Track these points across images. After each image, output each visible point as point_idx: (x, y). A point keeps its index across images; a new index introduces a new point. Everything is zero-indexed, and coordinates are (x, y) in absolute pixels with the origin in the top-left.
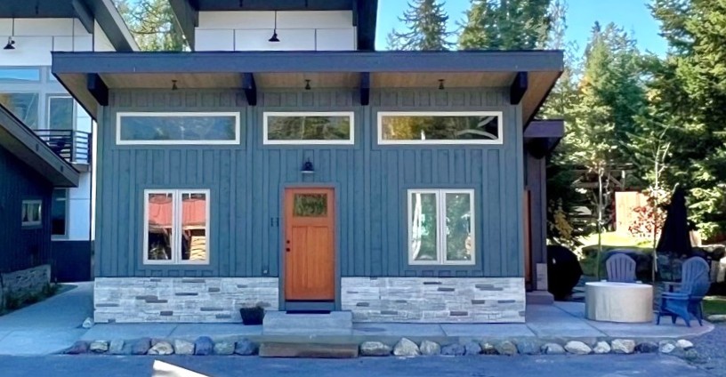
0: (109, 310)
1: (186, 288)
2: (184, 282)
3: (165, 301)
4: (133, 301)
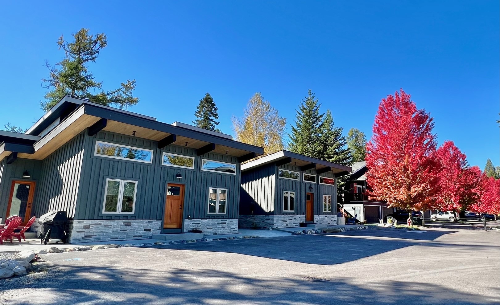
0: (277, 224)
1: (291, 218)
2: (290, 216)
3: (287, 222)
4: (281, 222)
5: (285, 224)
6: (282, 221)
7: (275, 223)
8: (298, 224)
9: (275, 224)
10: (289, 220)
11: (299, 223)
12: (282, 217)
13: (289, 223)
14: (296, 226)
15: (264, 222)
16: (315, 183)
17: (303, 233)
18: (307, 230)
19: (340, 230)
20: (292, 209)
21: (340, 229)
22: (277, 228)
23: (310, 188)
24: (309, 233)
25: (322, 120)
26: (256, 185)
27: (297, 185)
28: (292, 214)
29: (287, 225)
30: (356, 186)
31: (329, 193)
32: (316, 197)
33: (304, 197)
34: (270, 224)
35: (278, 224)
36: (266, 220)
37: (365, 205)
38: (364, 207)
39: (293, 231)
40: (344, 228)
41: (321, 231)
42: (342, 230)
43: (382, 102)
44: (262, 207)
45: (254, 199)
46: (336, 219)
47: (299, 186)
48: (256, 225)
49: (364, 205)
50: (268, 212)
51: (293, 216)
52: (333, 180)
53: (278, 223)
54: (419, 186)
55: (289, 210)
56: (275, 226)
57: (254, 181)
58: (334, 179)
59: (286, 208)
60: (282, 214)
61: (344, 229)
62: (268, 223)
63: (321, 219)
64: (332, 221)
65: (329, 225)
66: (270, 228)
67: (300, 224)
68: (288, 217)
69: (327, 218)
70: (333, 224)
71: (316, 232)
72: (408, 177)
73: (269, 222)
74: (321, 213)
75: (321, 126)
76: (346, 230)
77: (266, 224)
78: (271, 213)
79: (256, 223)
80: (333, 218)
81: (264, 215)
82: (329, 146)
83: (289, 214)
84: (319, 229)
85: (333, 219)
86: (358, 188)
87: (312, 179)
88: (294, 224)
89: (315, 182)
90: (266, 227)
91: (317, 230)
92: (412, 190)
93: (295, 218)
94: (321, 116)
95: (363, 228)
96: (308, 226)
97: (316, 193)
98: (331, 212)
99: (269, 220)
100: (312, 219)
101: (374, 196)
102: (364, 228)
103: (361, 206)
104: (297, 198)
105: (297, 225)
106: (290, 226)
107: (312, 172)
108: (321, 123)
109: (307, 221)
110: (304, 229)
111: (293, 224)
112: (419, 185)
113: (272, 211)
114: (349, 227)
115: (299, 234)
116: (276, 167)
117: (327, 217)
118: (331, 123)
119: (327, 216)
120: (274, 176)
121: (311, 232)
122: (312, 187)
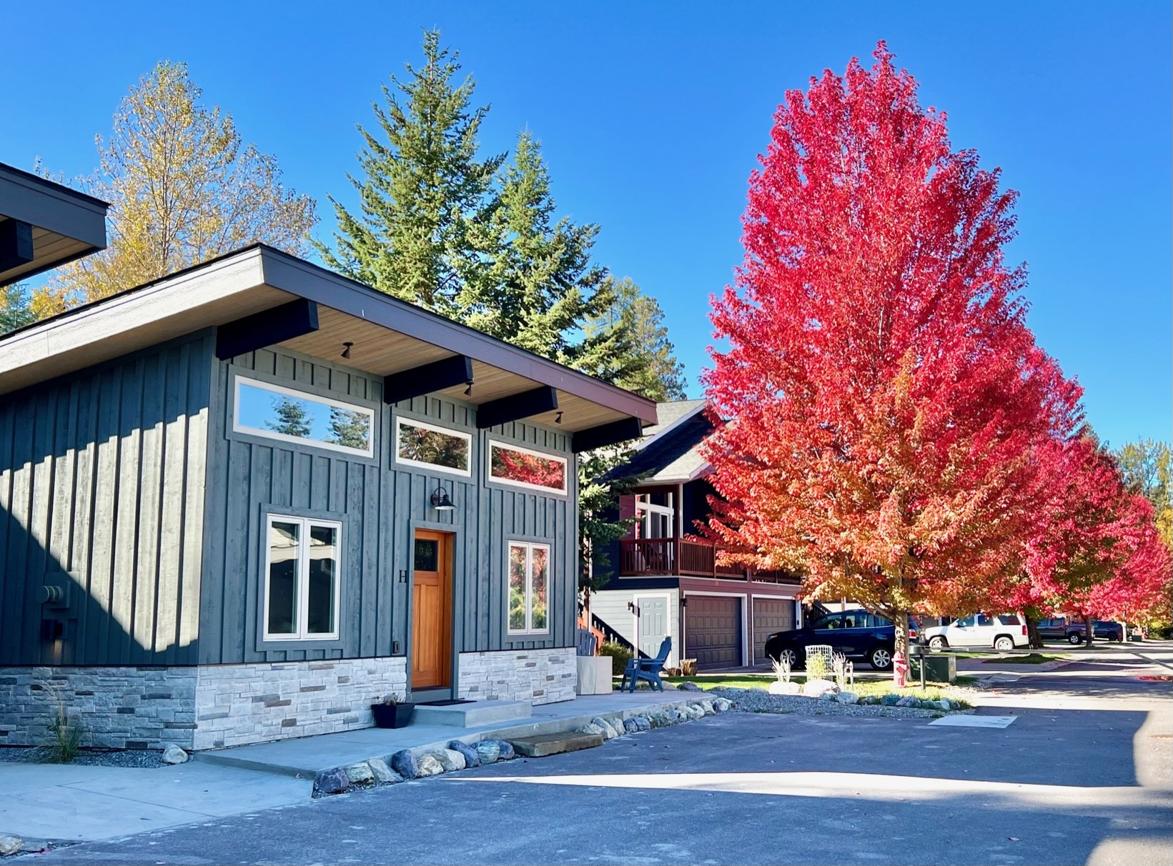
0: (218, 724)
1: (315, 678)
2: (311, 669)
3: (288, 703)
4: (249, 705)
5: (276, 716)
6: (257, 699)
7: (203, 718)
8: (362, 713)
9: (202, 726)
10: (303, 690)
11: (369, 703)
12: (258, 678)
13: (305, 710)
14: (345, 722)
15: (132, 711)
16: (467, 474)
17: (389, 775)
18: (414, 751)
19: (604, 733)
20: (319, 621)
21: (598, 723)
22: (219, 744)
23: (435, 500)
24: (430, 766)
25: (497, 183)
26: (85, 475)
27: (355, 481)
28: (323, 655)
29: (291, 723)
30: (646, 507)
31: (540, 531)
32: (467, 552)
33: (403, 555)
34: (168, 725)
35: (227, 723)
36: (143, 698)
37: (686, 593)
38: (683, 602)
39: (323, 763)
40: (620, 715)
41: (503, 749)
42: (611, 733)
43: (788, 105)
44: (122, 612)
45: (64, 561)
46: (574, 671)
47: (371, 489)
48: (78, 731)
49: (681, 593)
50: (161, 645)
51: (331, 667)
52: (561, 467)
53: (225, 716)
54: (958, 499)
55: (302, 631)
56: (204, 737)
57: (71, 453)
58: (563, 461)
59: (282, 620)
60: (257, 657)
61: (620, 726)
62: (156, 718)
63: (497, 672)
64: (550, 678)
65: (539, 700)
66: (173, 752)
67: (374, 707)
68: (295, 673)
69: (528, 665)
70: (554, 697)
71: (473, 754)
72: (908, 459)
73: (167, 710)
74: (493, 643)
75: (486, 215)
76: (633, 727)
77: (146, 722)
78: (181, 657)
79: (75, 717)
80: (556, 666)
81: (134, 670)
82: (532, 311)
83: (303, 654)
84: (488, 740)
85: (556, 670)
86: (654, 515)
87: (450, 454)
88: (336, 712)
89: (466, 469)
90: (142, 746)
91: (474, 746)
92: (926, 518)
93: (342, 680)
94: (490, 168)
95: (709, 707)
96: (419, 718)
97: (471, 534)
98: (545, 631)
99: (163, 697)
100: (445, 675)
101: (744, 548)
102: (715, 707)
103: (669, 597)
104: (355, 558)
105: (355, 720)
106: (307, 724)
107: (446, 412)
108: (486, 199)
109: (414, 690)
110: (394, 739)
111: (330, 712)
112: (958, 496)
113: (185, 640)
114: (643, 709)
115: (364, 782)
116: (215, 361)
117: (524, 662)
118: (540, 199)
119: (525, 653)
120: (200, 422)
121: (443, 760)
122: (445, 496)
